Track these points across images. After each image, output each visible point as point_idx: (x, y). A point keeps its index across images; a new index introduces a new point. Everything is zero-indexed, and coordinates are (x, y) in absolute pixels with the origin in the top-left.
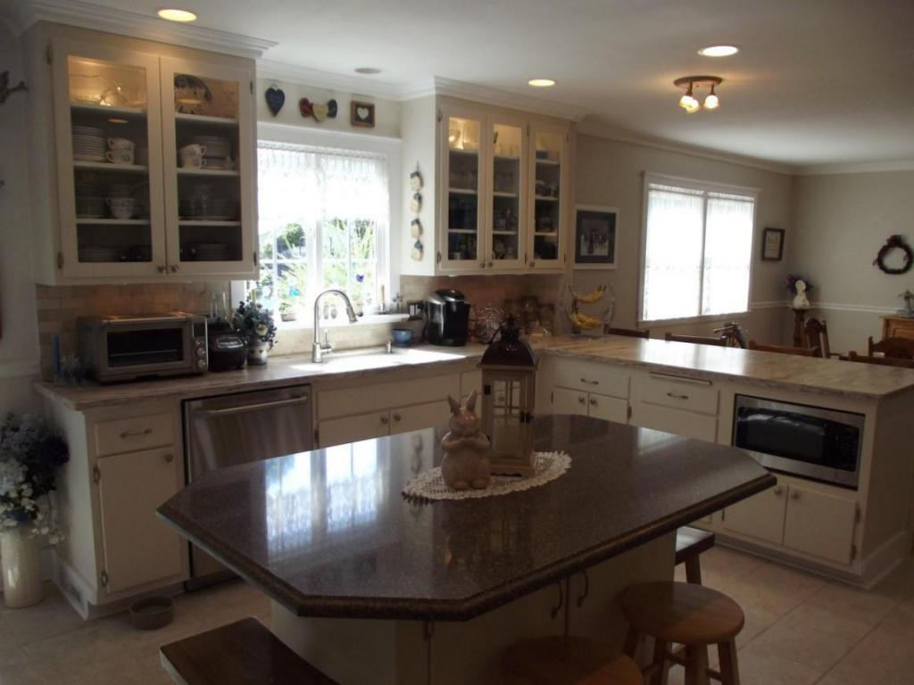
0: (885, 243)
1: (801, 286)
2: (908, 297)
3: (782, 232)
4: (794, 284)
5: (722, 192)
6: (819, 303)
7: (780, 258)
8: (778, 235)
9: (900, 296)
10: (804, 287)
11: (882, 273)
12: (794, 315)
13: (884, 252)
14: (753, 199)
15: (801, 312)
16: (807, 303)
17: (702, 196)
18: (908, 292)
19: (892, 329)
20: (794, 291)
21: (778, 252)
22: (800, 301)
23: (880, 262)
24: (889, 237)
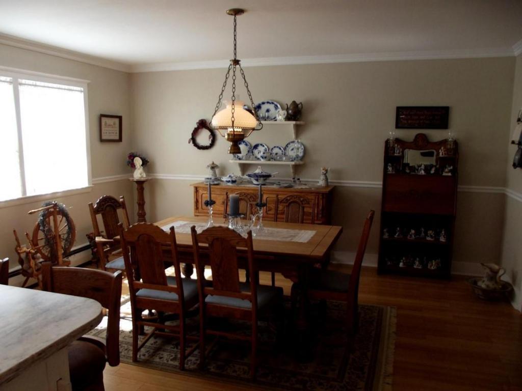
0: (196, 126)
1: (138, 162)
2: (213, 167)
3: (120, 118)
4: (133, 160)
5: (38, 81)
6: (155, 174)
7: (120, 140)
8: (117, 121)
9: (208, 166)
10: (141, 163)
11: (196, 148)
12: (136, 185)
13: (195, 132)
14: (82, 89)
15: (140, 183)
16: (144, 175)
17: (10, 83)
18: (213, 163)
19: (200, 194)
20: (133, 166)
21: (118, 134)
22: (139, 173)
23: (194, 140)
24: (198, 121)
